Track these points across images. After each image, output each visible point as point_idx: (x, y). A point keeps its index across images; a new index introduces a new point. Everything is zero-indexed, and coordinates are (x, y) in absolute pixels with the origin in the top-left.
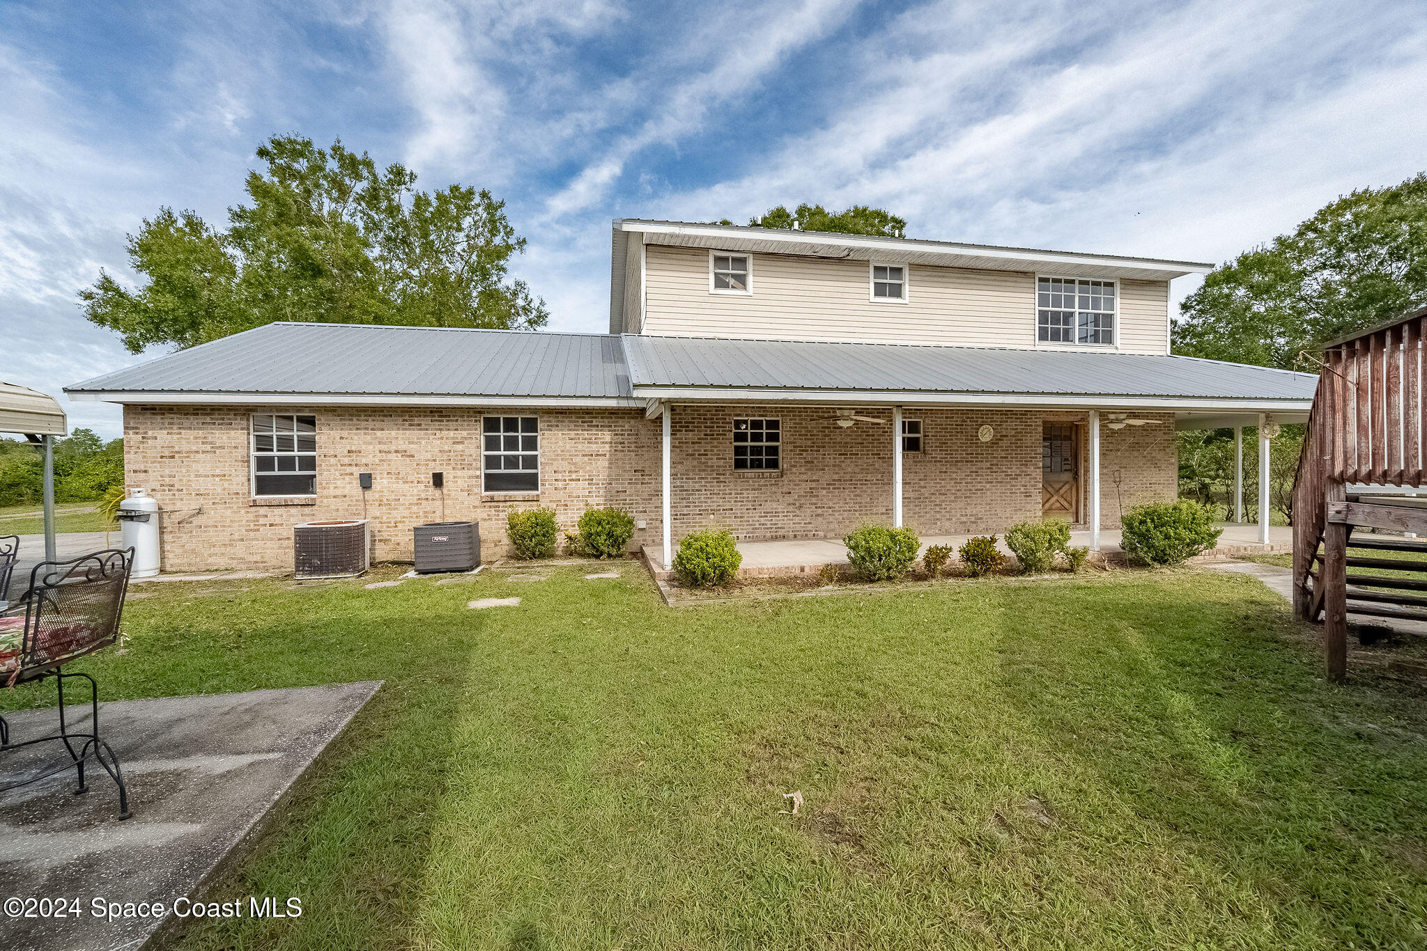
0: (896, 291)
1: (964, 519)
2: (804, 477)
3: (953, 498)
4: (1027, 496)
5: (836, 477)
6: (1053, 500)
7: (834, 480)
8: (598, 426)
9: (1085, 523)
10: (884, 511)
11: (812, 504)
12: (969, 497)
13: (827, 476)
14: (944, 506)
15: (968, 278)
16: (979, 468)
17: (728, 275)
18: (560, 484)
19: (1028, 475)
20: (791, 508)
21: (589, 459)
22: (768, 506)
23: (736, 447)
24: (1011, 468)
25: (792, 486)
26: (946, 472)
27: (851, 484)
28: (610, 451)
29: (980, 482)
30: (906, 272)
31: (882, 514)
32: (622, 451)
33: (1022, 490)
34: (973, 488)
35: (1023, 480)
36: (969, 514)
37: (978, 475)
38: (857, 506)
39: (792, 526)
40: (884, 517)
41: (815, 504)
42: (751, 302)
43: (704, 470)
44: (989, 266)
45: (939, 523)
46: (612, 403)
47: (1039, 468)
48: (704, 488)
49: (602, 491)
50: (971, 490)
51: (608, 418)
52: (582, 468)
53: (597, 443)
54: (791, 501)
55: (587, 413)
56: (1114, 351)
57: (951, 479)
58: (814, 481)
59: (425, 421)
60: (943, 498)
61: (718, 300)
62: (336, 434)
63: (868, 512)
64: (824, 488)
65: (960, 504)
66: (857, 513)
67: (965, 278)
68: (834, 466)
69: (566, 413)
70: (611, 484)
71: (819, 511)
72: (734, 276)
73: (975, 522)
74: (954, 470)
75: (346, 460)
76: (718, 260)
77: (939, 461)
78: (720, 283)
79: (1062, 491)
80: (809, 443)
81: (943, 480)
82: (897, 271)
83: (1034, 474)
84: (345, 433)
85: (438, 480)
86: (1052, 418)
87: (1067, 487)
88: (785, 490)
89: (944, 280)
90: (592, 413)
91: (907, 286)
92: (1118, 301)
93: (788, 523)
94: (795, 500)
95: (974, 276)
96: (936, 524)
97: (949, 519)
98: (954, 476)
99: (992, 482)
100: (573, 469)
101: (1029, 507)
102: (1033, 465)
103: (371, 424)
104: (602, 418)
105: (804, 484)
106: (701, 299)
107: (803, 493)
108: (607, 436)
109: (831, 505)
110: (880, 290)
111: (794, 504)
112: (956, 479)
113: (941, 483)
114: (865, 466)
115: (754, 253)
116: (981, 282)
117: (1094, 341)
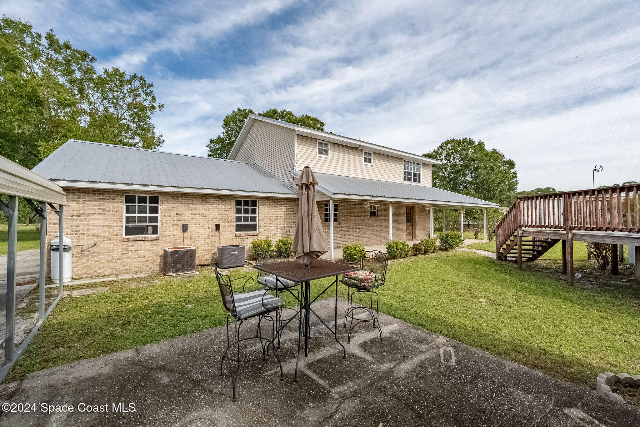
0: (369, 161)
2: (346, 225)
3: (385, 232)
4: (403, 230)
5: (354, 225)
6: (407, 231)
8: (280, 205)
9: (415, 239)
11: (347, 235)
13: (352, 224)
14: (383, 234)
17: (322, 149)
18: (266, 228)
21: (277, 218)
22: (336, 235)
23: (325, 214)
24: (399, 221)
25: (342, 228)
26: (383, 223)
27: (359, 227)
28: (284, 215)
30: (372, 154)
32: (289, 215)
33: (401, 229)
35: (401, 225)
39: (342, 243)
40: (367, 238)
42: (330, 160)
44: (394, 155)
46: (291, 196)
47: (405, 221)
49: (281, 231)
51: (284, 201)
52: (274, 222)
53: (280, 211)
54: (342, 234)
55: (276, 199)
56: (420, 185)
57: (384, 225)
58: (348, 226)
59: (212, 201)
60: (382, 231)
61: (320, 158)
62: (170, 205)
64: (351, 229)
67: (386, 158)
68: (354, 221)
69: (269, 199)
70: (284, 228)
71: (350, 237)
72: (324, 150)
74: (385, 222)
75: (175, 218)
76: (319, 143)
77: (381, 219)
78: (320, 153)
79: (409, 228)
80: (347, 212)
81: (382, 225)
82: (370, 154)
83: (404, 223)
84: (175, 205)
85: (218, 227)
86: (407, 206)
87: (410, 227)
88: (340, 230)
89: (381, 158)
90: (278, 199)
91: (372, 159)
92: (421, 170)
95: (389, 158)
100: (271, 222)
101: (403, 234)
102: (403, 220)
103: (187, 201)
104: (282, 201)
105: (345, 227)
106: (314, 158)
107: (345, 231)
108: (283, 209)
109: (353, 235)
110: (365, 160)
113: (382, 227)
114: (362, 221)
115: (331, 143)
116: (391, 160)
117: (416, 181)
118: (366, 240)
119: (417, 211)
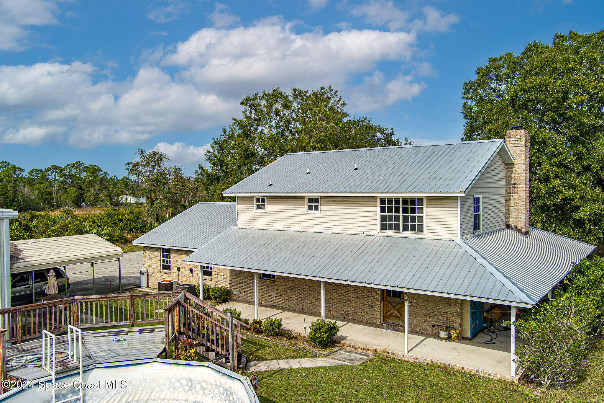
1: (343, 312)
2: (282, 284)
3: (337, 302)
4: (372, 307)
5: (293, 285)
6: (392, 311)
7: (292, 287)
10: (310, 302)
11: (284, 295)
12: (345, 303)
13: (289, 285)
14: (334, 305)
16: (349, 290)
17: (260, 204)
19: (373, 297)
20: (278, 295)
22: (271, 293)
24: (364, 292)
25: (278, 287)
26: (334, 290)
27: (298, 289)
29: (349, 297)
31: (309, 303)
33: (370, 303)
34: (347, 299)
36: (345, 310)
37: (349, 293)
38: (300, 298)
39: (278, 302)
41: (286, 295)
42: (266, 214)
43: (252, 277)
45: (332, 312)
47: (378, 294)
48: (252, 283)
49: (226, 280)
50: (345, 300)
54: (278, 292)
56: (423, 236)
57: (337, 293)
58: (285, 286)
60: (333, 301)
63: (304, 302)
64: (289, 289)
65: (341, 305)
66: (300, 302)
68: (292, 281)
71: (287, 298)
72: (262, 205)
73: (347, 315)
74: (338, 289)
75: (175, 263)
79: (397, 308)
81: (334, 293)
84: (175, 255)
85: (191, 271)
88: (276, 288)
91: (320, 206)
92: (425, 209)
93: (277, 301)
94: (279, 292)
96: (330, 312)
97: (336, 311)
98: (338, 292)
99: (355, 298)
100: (219, 271)
101: (373, 312)
102: (375, 292)
103: (179, 253)
105: (282, 286)
106: (252, 214)
107: (281, 290)
109: (291, 296)
111: (279, 294)
112: (339, 293)
113: (332, 294)
114: (303, 282)
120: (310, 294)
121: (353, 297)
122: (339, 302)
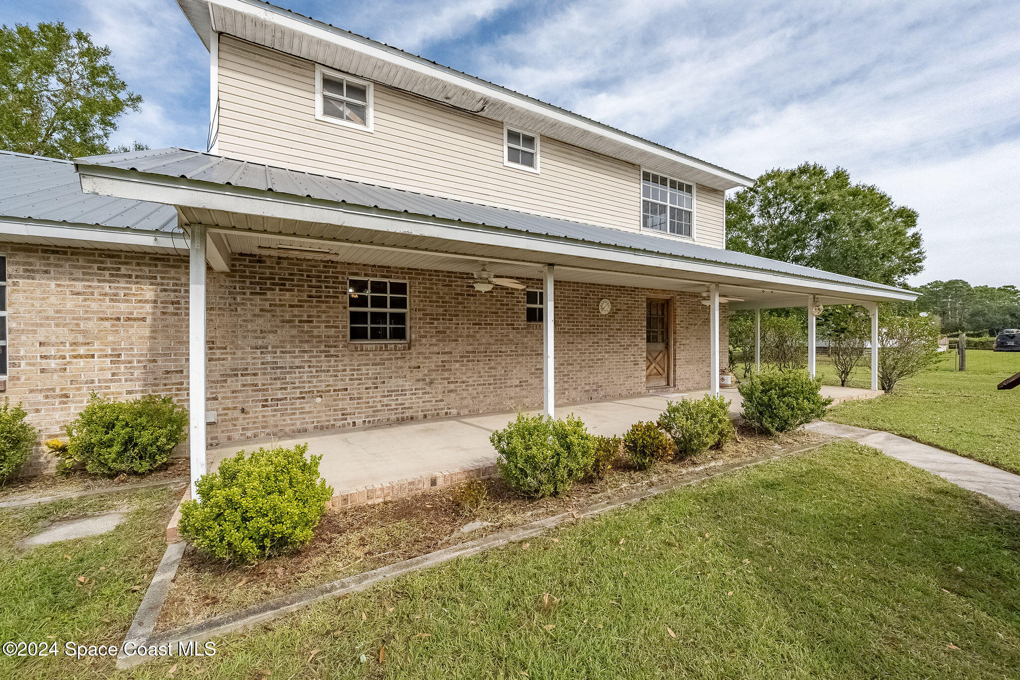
0: (529, 160)
1: (587, 388)
2: (436, 349)
3: (578, 368)
4: (635, 364)
5: (470, 348)
6: (652, 367)
7: (467, 352)
8: (130, 276)
9: (675, 386)
10: (518, 383)
11: (444, 379)
12: (592, 367)
13: (461, 347)
14: (571, 376)
15: (591, 160)
16: (600, 339)
17: (342, 102)
19: (637, 345)
20: (420, 385)
21: (113, 326)
22: (393, 384)
23: (352, 313)
24: (624, 339)
25: (421, 360)
26: (573, 343)
27: (486, 356)
28: (153, 314)
29: (600, 352)
30: (538, 142)
31: (516, 386)
32: (176, 314)
33: (632, 359)
34: (595, 358)
35: (632, 350)
36: (591, 382)
37: (598, 346)
38: (492, 379)
39: (421, 404)
40: (518, 389)
41: (448, 379)
42: (372, 140)
43: (307, 342)
44: (608, 151)
45: (567, 393)
46: (147, 241)
47: (644, 339)
48: (306, 365)
49: (137, 373)
50: (593, 360)
51: (150, 265)
52: (97, 338)
53: (128, 301)
54: (420, 376)
55: (109, 256)
56: (692, 243)
57: (577, 350)
58: (446, 353)
60: (570, 367)
61: (325, 129)
63: (503, 385)
64: (457, 361)
65: (585, 374)
66: (492, 387)
67: (587, 159)
68: (468, 336)
69: (65, 253)
70: (155, 361)
71: (452, 386)
72: (349, 105)
73: (596, 390)
74: (580, 341)
76: (328, 83)
77: (568, 333)
78: (330, 109)
79: (658, 359)
80: (441, 310)
81: (570, 350)
82: (529, 141)
83: (640, 344)
86: (652, 295)
87: (661, 355)
88: (413, 364)
89: (570, 157)
90: (119, 257)
91: (538, 156)
92: (695, 202)
93: (416, 402)
94: (425, 375)
95: (594, 159)
96: (564, 393)
97: (575, 389)
98: (580, 346)
99: (609, 352)
100: (80, 339)
101: (636, 374)
102: (639, 336)
104: (138, 264)
105: (435, 357)
106: (304, 124)
107: (433, 368)
108: (148, 292)
109: (465, 379)
110: (514, 155)
111: (424, 380)
112: (581, 350)
113: (568, 354)
114: (499, 337)
115: (376, 83)
116: (600, 166)
117: (680, 232)
118: (513, 395)
119: (680, 313)
120: (518, 363)
121: (605, 353)
122: (581, 367)
